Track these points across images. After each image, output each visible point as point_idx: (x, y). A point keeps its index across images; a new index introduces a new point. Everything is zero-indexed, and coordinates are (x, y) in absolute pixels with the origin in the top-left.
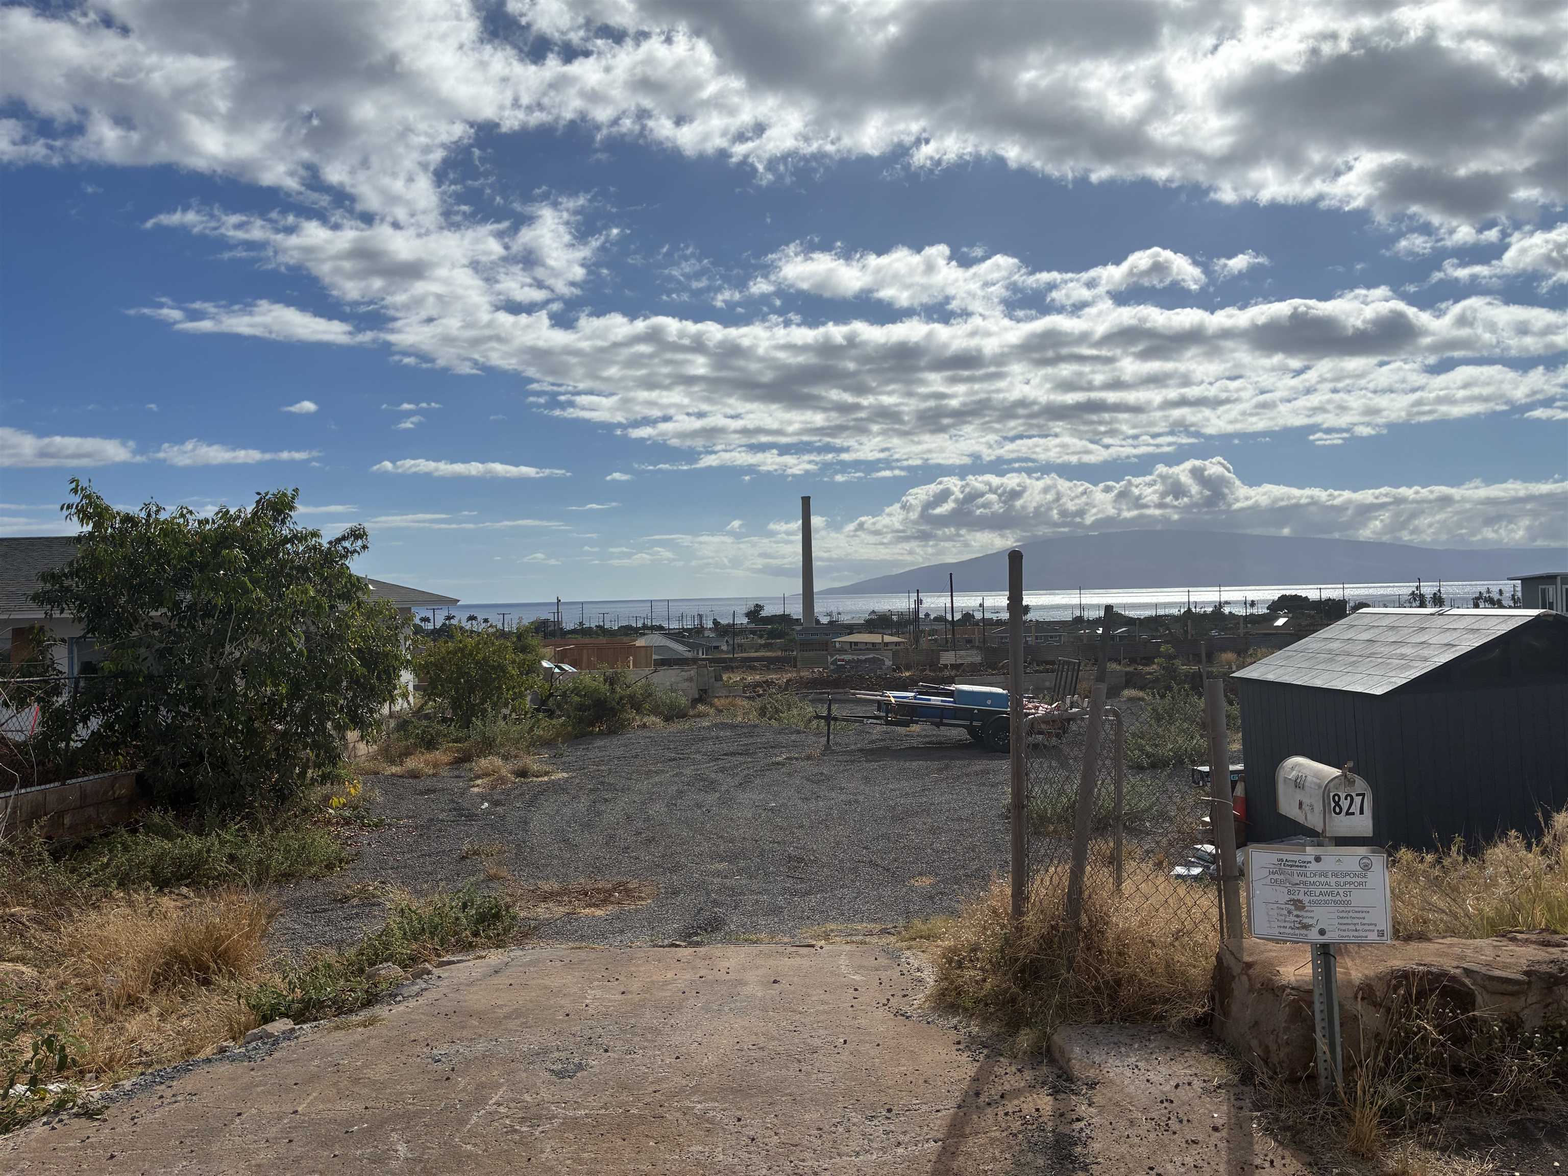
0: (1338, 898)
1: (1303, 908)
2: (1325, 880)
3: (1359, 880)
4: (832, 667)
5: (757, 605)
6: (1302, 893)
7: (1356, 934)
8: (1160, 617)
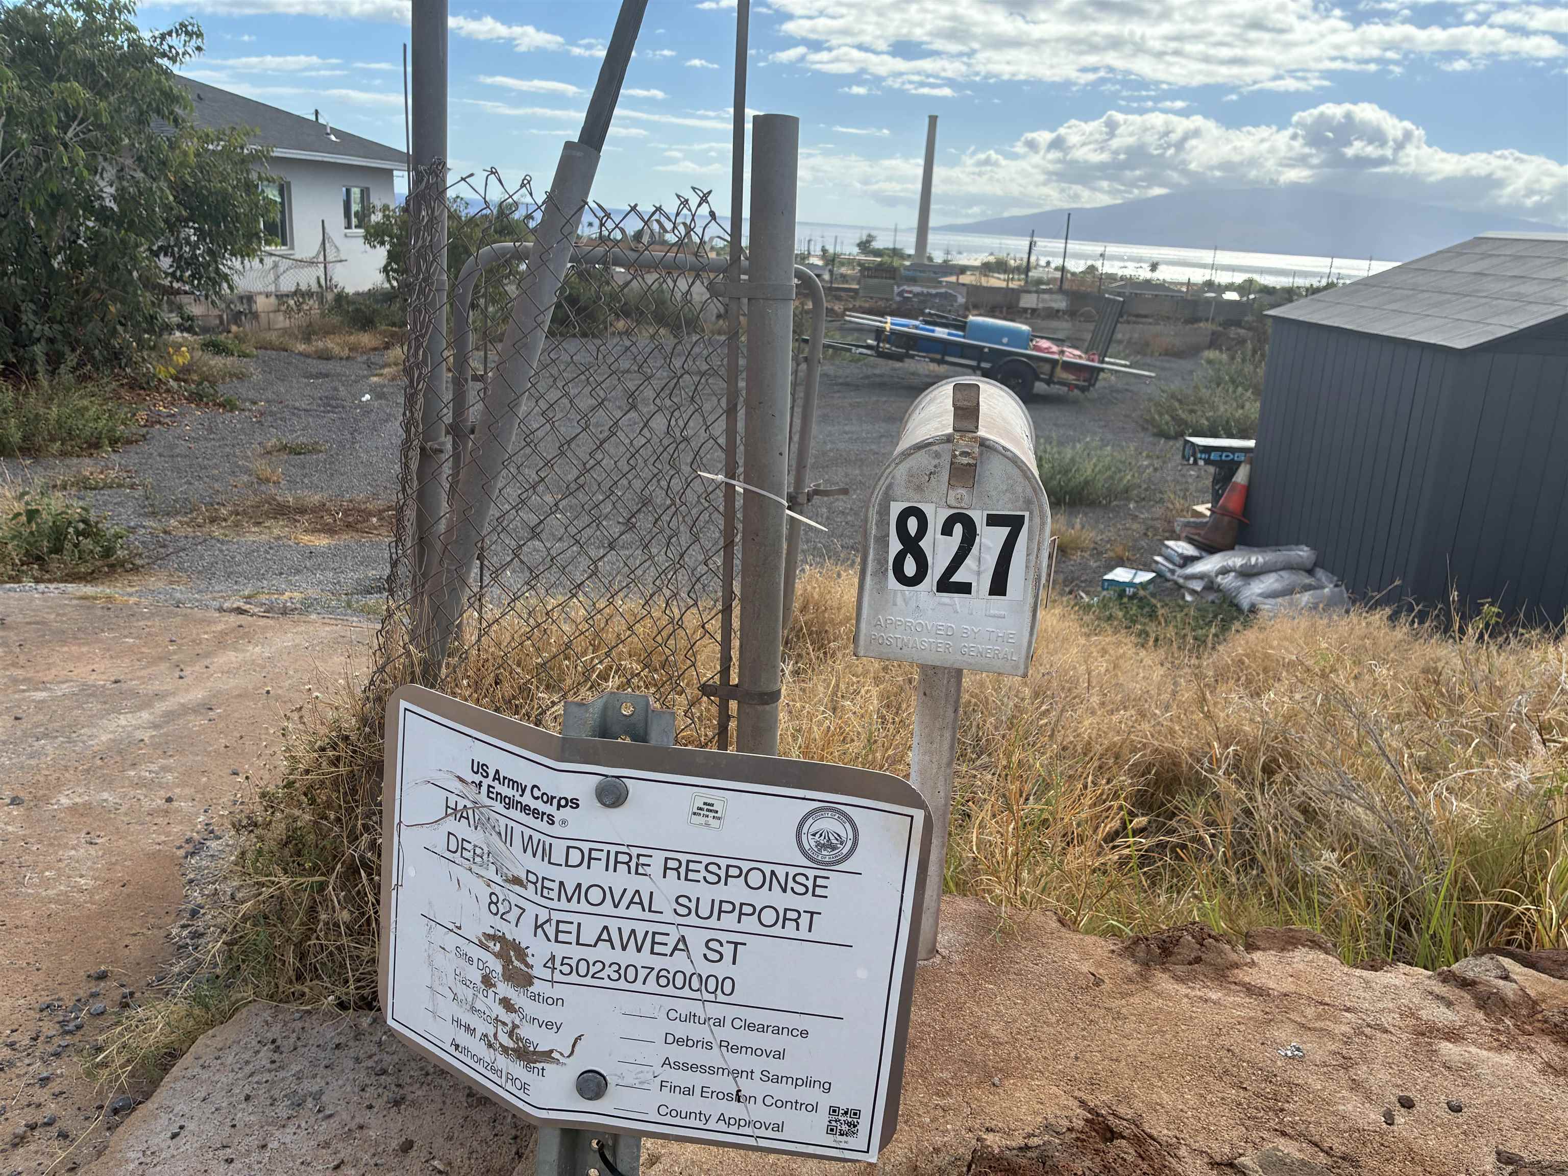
0: (679, 961)
1: (523, 980)
2: (633, 883)
3: (782, 900)
5: (869, 236)
6: (528, 921)
7: (734, 1110)
8: (1298, 288)
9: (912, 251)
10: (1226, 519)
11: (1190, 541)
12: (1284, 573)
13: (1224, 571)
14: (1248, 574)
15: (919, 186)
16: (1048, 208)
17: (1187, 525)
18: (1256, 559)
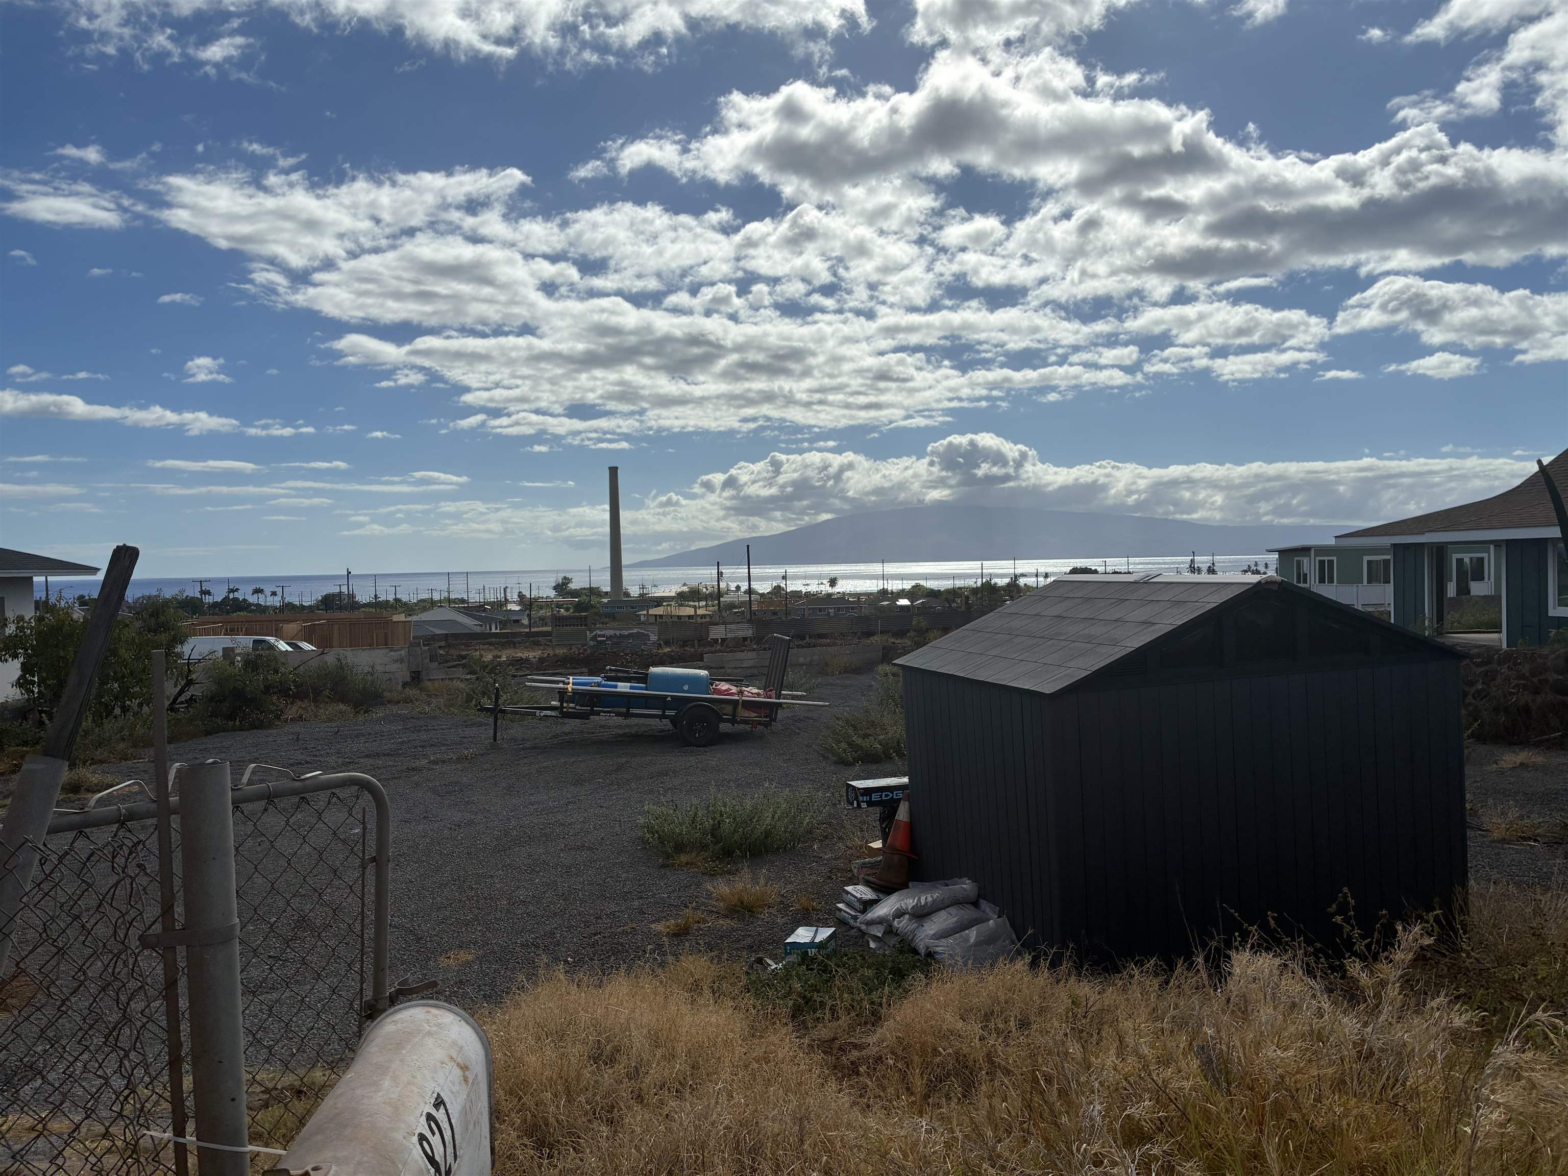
4: (592, 643)
5: (565, 578)
8: (960, 588)
9: (608, 589)
10: (896, 857)
11: (868, 884)
12: (952, 910)
13: (899, 914)
14: (921, 915)
15: (607, 529)
16: (730, 539)
17: (863, 865)
18: (926, 898)
